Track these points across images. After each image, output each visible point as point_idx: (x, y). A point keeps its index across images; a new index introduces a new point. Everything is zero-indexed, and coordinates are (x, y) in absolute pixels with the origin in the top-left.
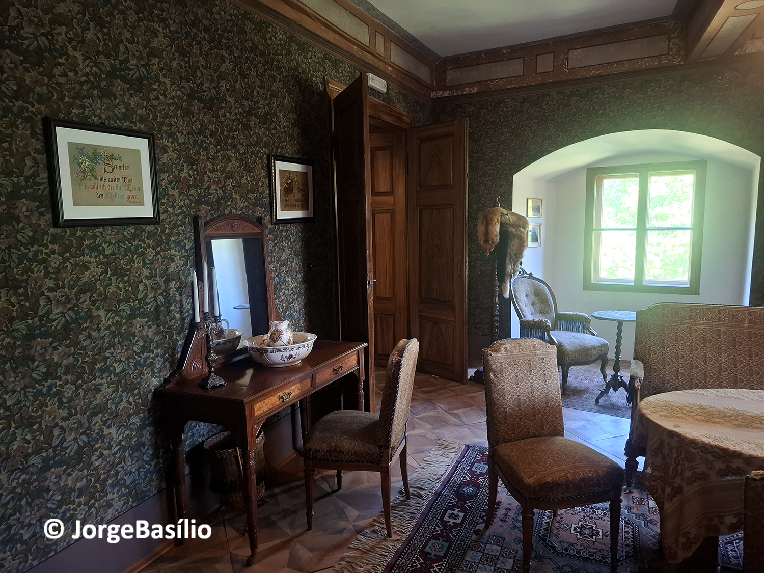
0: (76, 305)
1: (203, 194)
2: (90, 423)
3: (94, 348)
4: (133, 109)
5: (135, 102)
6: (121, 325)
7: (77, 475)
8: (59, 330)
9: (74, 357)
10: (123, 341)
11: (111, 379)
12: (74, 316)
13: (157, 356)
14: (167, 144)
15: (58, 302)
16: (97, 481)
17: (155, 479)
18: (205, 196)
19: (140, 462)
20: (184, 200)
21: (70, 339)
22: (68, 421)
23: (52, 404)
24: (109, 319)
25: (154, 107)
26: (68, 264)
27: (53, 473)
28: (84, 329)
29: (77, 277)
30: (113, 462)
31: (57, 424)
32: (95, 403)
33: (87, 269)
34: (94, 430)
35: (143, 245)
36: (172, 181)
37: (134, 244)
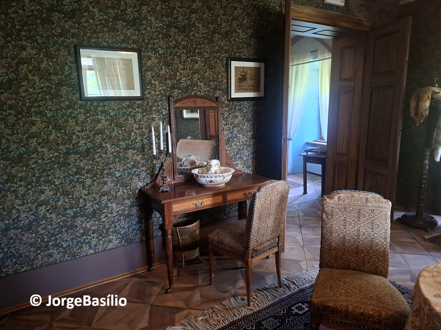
0: (93, 140)
1: (176, 83)
2: (100, 199)
3: (103, 162)
4: (129, 37)
5: (130, 32)
6: (120, 152)
7: (92, 223)
8: (83, 152)
9: (92, 166)
10: (121, 161)
11: (113, 179)
12: (92, 146)
13: (142, 171)
14: (151, 55)
15: (83, 138)
16: (104, 228)
17: (139, 234)
18: (177, 84)
19: (130, 224)
20: (163, 87)
21: (90, 156)
22: (88, 197)
23: (79, 187)
24: (113, 149)
25: (143, 34)
26: (88, 119)
27: (79, 220)
28: (98, 153)
29: (94, 126)
30: (113, 221)
31: (82, 197)
32: (103, 190)
33: (100, 122)
34: (103, 203)
35: (134, 111)
36: (154, 76)
37: (128, 110)
